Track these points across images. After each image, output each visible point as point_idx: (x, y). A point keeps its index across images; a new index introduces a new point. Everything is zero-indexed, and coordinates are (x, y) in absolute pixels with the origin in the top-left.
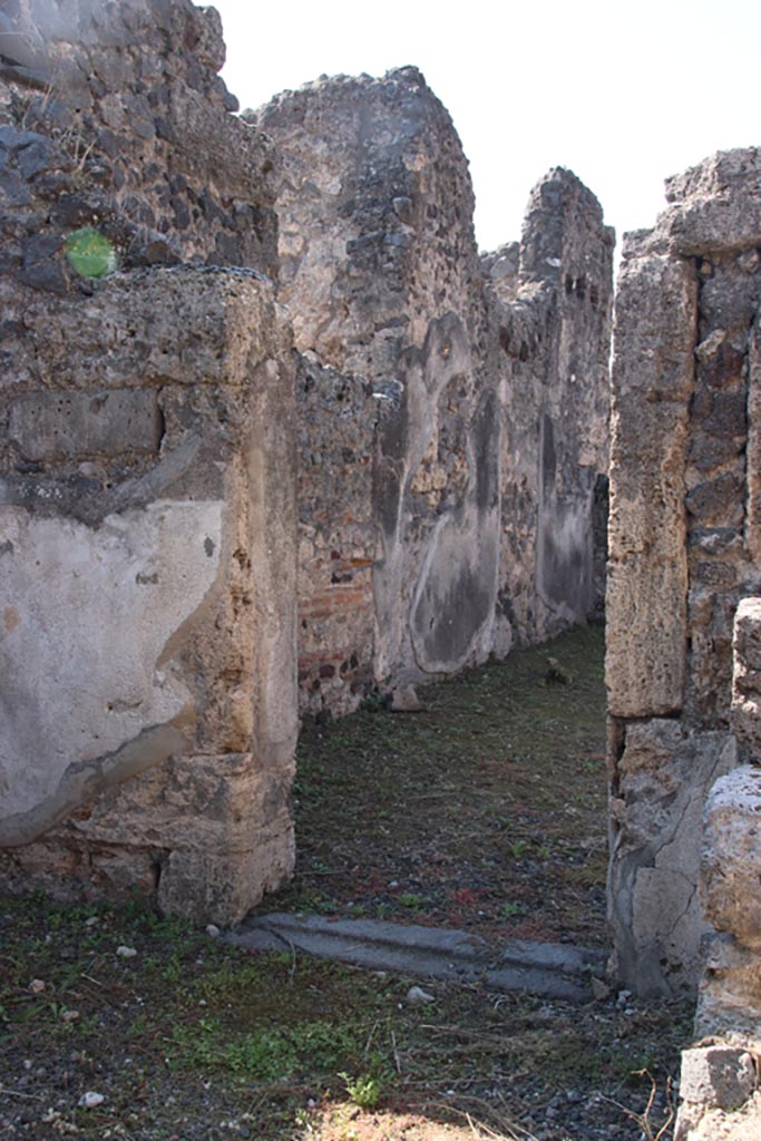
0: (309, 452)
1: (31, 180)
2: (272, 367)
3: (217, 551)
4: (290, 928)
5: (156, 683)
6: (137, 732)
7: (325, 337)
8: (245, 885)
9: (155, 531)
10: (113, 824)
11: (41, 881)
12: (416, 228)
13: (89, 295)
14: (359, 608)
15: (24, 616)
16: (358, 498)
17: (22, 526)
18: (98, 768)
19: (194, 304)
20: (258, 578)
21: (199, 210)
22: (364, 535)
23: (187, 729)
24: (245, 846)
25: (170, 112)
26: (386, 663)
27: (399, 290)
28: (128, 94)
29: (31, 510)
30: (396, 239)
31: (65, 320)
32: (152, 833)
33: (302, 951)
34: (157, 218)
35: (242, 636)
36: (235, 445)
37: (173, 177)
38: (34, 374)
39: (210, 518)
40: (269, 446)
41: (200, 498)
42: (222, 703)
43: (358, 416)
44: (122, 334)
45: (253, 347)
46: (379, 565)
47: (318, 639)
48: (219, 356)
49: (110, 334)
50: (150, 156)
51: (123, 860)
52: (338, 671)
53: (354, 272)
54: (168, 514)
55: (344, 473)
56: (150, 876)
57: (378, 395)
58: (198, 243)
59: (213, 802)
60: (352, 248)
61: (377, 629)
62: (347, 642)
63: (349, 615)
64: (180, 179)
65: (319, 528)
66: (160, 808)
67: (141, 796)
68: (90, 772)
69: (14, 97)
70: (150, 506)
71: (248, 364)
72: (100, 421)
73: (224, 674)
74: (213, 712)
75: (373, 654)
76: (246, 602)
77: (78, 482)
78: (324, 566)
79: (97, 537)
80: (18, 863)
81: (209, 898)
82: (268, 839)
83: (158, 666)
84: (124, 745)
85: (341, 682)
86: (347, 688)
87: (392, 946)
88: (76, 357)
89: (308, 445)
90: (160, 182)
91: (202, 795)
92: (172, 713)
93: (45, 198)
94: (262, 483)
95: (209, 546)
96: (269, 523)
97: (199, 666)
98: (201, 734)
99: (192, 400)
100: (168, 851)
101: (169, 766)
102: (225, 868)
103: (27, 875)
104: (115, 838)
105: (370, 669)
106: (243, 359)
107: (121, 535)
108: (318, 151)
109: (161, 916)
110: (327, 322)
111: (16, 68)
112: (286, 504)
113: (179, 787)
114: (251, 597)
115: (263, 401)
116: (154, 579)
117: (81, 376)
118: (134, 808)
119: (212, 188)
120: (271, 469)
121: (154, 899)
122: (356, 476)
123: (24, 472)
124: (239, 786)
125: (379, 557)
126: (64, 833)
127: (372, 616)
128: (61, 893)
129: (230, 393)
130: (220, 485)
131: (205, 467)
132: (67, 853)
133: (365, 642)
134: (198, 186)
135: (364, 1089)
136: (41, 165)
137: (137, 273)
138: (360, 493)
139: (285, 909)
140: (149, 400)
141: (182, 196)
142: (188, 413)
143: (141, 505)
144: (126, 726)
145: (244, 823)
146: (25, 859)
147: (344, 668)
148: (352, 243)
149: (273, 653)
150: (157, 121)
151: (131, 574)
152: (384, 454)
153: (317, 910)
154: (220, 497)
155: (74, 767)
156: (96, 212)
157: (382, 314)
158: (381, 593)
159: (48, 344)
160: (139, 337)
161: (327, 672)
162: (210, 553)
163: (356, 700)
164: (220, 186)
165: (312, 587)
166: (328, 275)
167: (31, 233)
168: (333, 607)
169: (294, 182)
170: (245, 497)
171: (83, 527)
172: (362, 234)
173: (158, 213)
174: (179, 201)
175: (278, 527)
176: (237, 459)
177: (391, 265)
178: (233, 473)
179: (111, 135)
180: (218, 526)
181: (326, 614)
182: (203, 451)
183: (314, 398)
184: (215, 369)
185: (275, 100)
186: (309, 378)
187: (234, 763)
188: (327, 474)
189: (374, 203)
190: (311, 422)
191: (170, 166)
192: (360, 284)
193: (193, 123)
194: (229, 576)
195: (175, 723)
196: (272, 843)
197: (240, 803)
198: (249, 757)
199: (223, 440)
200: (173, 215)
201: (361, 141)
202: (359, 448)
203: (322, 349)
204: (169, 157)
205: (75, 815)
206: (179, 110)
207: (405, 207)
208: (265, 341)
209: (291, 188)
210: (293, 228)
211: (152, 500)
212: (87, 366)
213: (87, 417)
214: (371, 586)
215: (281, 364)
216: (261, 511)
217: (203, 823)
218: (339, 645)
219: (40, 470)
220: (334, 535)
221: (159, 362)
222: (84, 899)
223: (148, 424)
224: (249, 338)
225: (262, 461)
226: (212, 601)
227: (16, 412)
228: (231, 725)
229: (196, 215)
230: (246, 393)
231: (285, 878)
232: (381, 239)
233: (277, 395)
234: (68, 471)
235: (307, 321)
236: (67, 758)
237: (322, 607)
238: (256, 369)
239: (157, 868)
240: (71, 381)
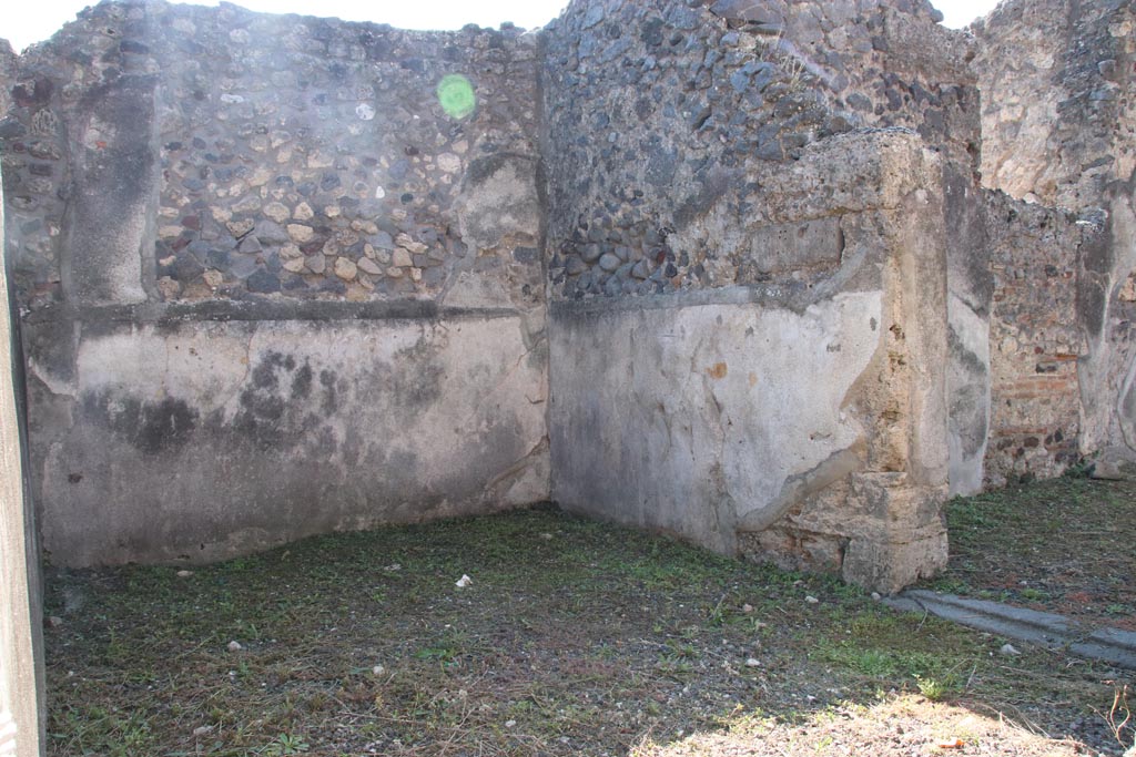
0: (1012, 269)
1: (762, 91)
2: (921, 195)
3: (878, 326)
4: (929, 600)
5: (840, 420)
6: (828, 455)
7: (1042, 181)
8: (901, 567)
9: (839, 314)
10: (814, 519)
11: (772, 556)
12: (1120, 84)
13: (797, 159)
14: (1063, 394)
15: (760, 376)
16: (1061, 306)
17: (759, 316)
18: (804, 479)
19: (860, 156)
20: (912, 343)
21: (909, 94)
22: (1069, 336)
23: (861, 454)
24: (901, 539)
25: (884, 31)
26: (1092, 440)
27: (1103, 135)
28: (850, 26)
29: (763, 305)
30: (1100, 95)
31: (782, 178)
32: (838, 526)
33: (931, 613)
34: (874, 106)
35: (897, 387)
36: (892, 250)
37: (887, 76)
38: (765, 216)
39: (872, 303)
40: (919, 252)
41: (867, 290)
42: (883, 435)
43: (1061, 238)
44: (816, 183)
45: (904, 182)
46: (1085, 359)
47: (1022, 415)
48: (878, 190)
49: (809, 183)
50: (868, 63)
51: (821, 544)
52: (1042, 443)
53: (1063, 126)
54: (846, 302)
55: (1047, 285)
56: (837, 556)
57: (1082, 222)
58: (908, 119)
59: (878, 507)
60: (1061, 108)
61: (1082, 412)
62: (1051, 420)
63: (1053, 399)
64: (893, 76)
65: (1022, 328)
66: (844, 509)
67: (831, 500)
68: (799, 482)
69: (758, 43)
70: (835, 298)
71: (900, 193)
72: (805, 242)
73: (885, 414)
74: (877, 441)
75: (1078, 432)
76: (900, 363)
77: (792, 284)
78: (1028, 359)
79: (802, 321)
80: (758, 543)
81: (875, 574)
82: (922, 538)
83: (841, 408)
84: (820, 465)
85: (1045, 452)
86: (1052, 457)
87: (1002, 618)
88: (790, 201)
89: (1011, 263)
90: (877, 80)
91: (870, 501)
92: (850, 442)
93: (771, 101)
94: (913, 277)
95: (873, 323)
96: (920, 306)
97: (868, 409)
98: (870, 458)
99: (861, 222)
100: (849, 539)
101: (849, 479)
102: (886, 553)
103: (764, 551)
104: (816, 530)
105: (1075, 444)
106: (895, 190)
107: (817, 318)
108: (1034, 37)
109: (843, 584)
110: (1043, 169)
111: (761, 26)
112: (936, 294)
113: (855, 495)
114: (904, 359)
115: (913, 220)
116: (838, 348)
117: (792, 214)
118: (827, 508)
119: (920, 78)
120: (922, 268)
121: (840, 571)
122: (1059, 287)
123: (759, 280)
124: (893, 494)
125: (1084, 352)
126: (785, 523)
127: (1077, 400)
128: (783, 565)
129: (886, 215)
130: (879, 279)
131: (869, 268)
132: (787, 538)
133: (1069, 422)
134: (908, 79)
135: (928, 686)
136: (768, 81)
137: (826, 139)
138: (1063, 301)
139: (930, 588)
140: (834, 225)
141: (895, 87)
142: (858, 231)
143: (829, 297)
144: (821, 451)
145: (899, 523)
146: (762, 540)
147: (1048, 440)
148: (1061, 104)
149: (924, 402)
150: (874, 40)
151: (824, 346)
152: (1088, 269)
153: (953, 591)
154: (880, 288)
155: (790, 479)
156: (800, 104)
157: (1088, 156)
158: (1086, 386)
159: (772, 195)
160: (826, 183)
161: (1032, 443)
162: (874, 328)
163: (1060, 468)
164: (928, 76)
165: (1016, 374)
166: (1044, 132)
167: (762, 124)
168: (1036, 391)
169: (1014, 65)
170: (899, 287)
171: (794, 315)
172: (1071, 96)
173: (875, 102)
174: (893, 91)
175: (929, 310)
176: (891, 261)
177: (1095, 116)
178: (888, 269)
179: (837, 55)
180: (879, 309)
181: (1031, 396)
182: (867, 257)
183: (1016, 226)
184: (875, 199)
185: (999, 6)
186: (1012, 212)
187: (891, 478)
188: (1030, 286)
189: (1082, 68)
190: (1014, 245)
191: (885, 68)
192: (1068, 135)
193: (904, 36)
194: (887, 344)
195: (853, 448)
196: (926, 542)
197: (896, 507)
198: (904, 475)
199: (881, 248)
200: (887, 101)
201: (1070, 23)
202: (1062, 264)
203: (1039, 191)
204: (885, 62)
205: (791, 512)
206: (891, 28)
207: (1109, 69)
208: (914, 176)
209: (1012, 69)
210: (1014, 100)
211: (836, 293)
212: (795, 207)
213: (796, 240)
214: (1076, 376)
215: (929, 193)
216: (913, 298)
217: (871, 521)
218: (1043, 422)
219: (768, 279)
220: (1037, 334)
221: (840, 198)
222: (797, 569)
223: (833, 241)
224: (900, 175)
225: (914, 262)
226: (875, 362)
227: (755, 241)
228: (889, 450)
229: (907, 99)
230: (899, 214)
231: (938, 570)
232: (1086, 98)
233: (926, 214)
234: (785, 278)
235: (1027, 170)
236: (786, 472)
237: (1025, 391)
238: (906, 197)
239: (842, 551)
240: (787, 218)
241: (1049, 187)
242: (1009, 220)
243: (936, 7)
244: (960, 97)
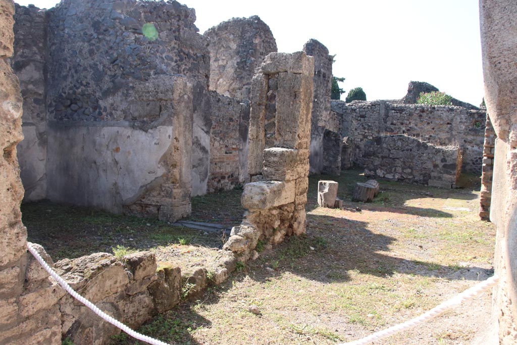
0: (218, 118)
1: (137, 55)
2: (186, 97)
3: (171, 137)
4: (185, 223)
5: (158, 167)
6: (154, 179)
7: (231, 88)
8: (177, 214)
9: (158, 133)
10: (149, 200)
11: (135, 213)
12: (255, 58)
13: (147, 80)
14: (234, 161)
15: (132, 152)
16: (234, 131)
17: (132, 132)
18: (146, 187)
19: (167, 82)
20: (181, 143)
21: (186, 57)
22: (236, 142)
23: (165, 178)
24: (176, 205)
25: (179, 34)
26: (243, 177)
27: (250, 75)
28: (168, 31)
29: (134, 128)
30: (249, 61)
31: (142, 86)
32: (158, 202)
33: (185, 226)
34: (174, 59)
35: (176, 157)
36: (176, 114)
37: (179, 49)
38: (135, 98)
39: (169, 130)
40: (185, 115)
41: (168, 126)
42: (172, 172)
43: (235, 109)
44: (153, 89)
45: (180, 92)
46: (241, 150)
47: (220, 168)
48: (172, 94)
49: (151, 89)
50: (173, 45)
51: (151, 208)
52: (227, 178)
53: (238, 70)
54: (161, 129)
55: (230, 124)
56: (157, 212)
57: (242, 104)
58: (186, 65)
59: (169, 195)
60: (238, 63)
61: (240, 168)
62: (230, 170)
63: (231, 163)
64: (181, 50)
65: (221, 139)
66: (159, 196)
67: (155, 193)
68: (144, 188)
69: (136, 37)
70: (158, 128)
71: (179, 96)
72: (148, 108)
73: (172, 165)
74: (170, 174)
75: (239, 174)
76: (178, 149)
77: (143, 122)
78: (223, 149)
79: (147, 134)
80: (130, 209)
81: (169, 216)
82: (183, 205)
83: (159, 163)
84: (151, 182)
85: (227, 181)
86: (230, 183)
87: (205, 226)
88: (144, 94)
89: (218, 116)
90: (176, 51)
91: (167, 193)
92: (161, 174)
93: (139, 59)
94: (182, 122)
95: (169, 136)
96: (184, 132)
97: (167, 164)
98: (168, 179)
99: (167, 104)
100: (161, 206)
101: (161, 186)
102: (172, 209)
103: (132, 212)
104: (150, 203)
105: (237, 178)
106: (178, 95)
107: (152, 134)
108: (231, 37)
109: (159, 220)
110: (232, 83)
111: (137, 31)
112: (189, 129)
113: (163, 191)
114: (179, 148)
115: (183, 104)
116: (158, 144)
117: (145, 98)
118: (154, 196)
119: (191, 51)
120: (185, 120)
121: (158, 217)
122: (234, 125)
123: (133, 120)
124: (175, 191)
125: (241, 148)
126: (139, 202)
127: (238, 164)
128: (139, 216)
129: (175, 102)
130: (172, 123)
131: (169, 119)
132: (140, 207)
133: (236, 171)
134: (186, 51)
135: (182, 241)
136: (138, 53)
137: (157, 75)
138: (235, 130)
139: (186, 220)
140: (158, 104)
141: (182, 54)
142: (166, 107)
143: (156, 127)
144: (151, 178)
145: (176, 200)
146: (131, 208)
147: (229, 177)
148: (238, 62)
149: (185, 162)
150: (175, 37)
151: (153, 143)
152: (243, 120)
153: (192, 220)
154: (172, 125)
155: (141, 187)
156: (149, 62)
157: (245, 81)
158: (241, 158)
159: (138, 91)
160: (156, 90)
161: (223, 178)
162: (169, 138)
163: (232, 187)
164: (193, 51)
165: (218, 154)
166: (233, 71)
167: (136, 67)
168: (225, 160)
169: (224, 46)
170: (177, 125)
171: (144, 132)
172: (241, 60)
173: (175, 58)
174: (181, 55)
175: (187, 133)
176: (176, 117)
177: (247, 68)
178: (175, 120)
179: (162, 41)
180: (171, 132)
181: (223, 162)
182: (168, 115)
183: (220, 104)
184: (171, 97)
185: (221, 24)
186: (219, 99)
187: (174, 185)
188: (224, 124)
189: (245, 51)
190: (219, 110)
191: (179, 47)
192: (239, 73)
193: (186, 36)
194: (173, 143)
195: (162, 176)
196: (184, 206)
197: (175, 195)
198: (178, 185)
199: (172, 112)
200: (179, 58)
201: (242, 34)
202: (235, 118)
203: (230, 91)
204: (179, 45)
205: (142, 198)
206: (181, 33)
207: (252, 53)
208: (184, 91)
209: (223, 47)
210: (224, 58)
211: (158, 126)
212: (146, 96)
213: (146, 107)
214: (238, 156)
215: (188, 96)
216: (182, 129)
217: (167, 199)
218: (227, 171)
219: (136, 119)
220: (226, 141)
221: (160, 96)
222: (144, 217)
223: (158, 109)
224: (180, 90)
225: (182, 118)
226: (170, 148)
227: (131, 106)
228: (173, 177)
229: (185, 58)
230: (179, 102)
231: (188, 215)
232: (245, 61)
233: (187, 103)
234: (142, 119)
235: (227, 83)
236: (140, 184)
237: (221, 160)
238: (181, 97)
239: (158, 210)
240: (143, 100)
241: (234, 90)
242: (218, 102)
243: (197, 27)
244: (203, 59)
